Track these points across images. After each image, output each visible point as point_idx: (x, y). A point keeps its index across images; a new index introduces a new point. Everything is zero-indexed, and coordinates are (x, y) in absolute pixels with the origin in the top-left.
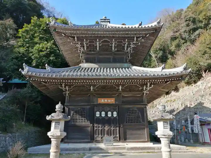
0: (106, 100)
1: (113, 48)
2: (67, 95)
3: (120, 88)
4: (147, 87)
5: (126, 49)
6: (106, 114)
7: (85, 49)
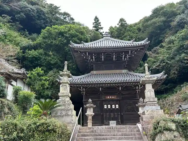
0: (111, 97)
1: (114, 59)
2: (84, 94)
3: (120, 88)
4: (138, 87)
5: (123, 59)
6: (111, 106)
7: (94, 60)
